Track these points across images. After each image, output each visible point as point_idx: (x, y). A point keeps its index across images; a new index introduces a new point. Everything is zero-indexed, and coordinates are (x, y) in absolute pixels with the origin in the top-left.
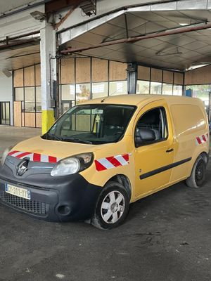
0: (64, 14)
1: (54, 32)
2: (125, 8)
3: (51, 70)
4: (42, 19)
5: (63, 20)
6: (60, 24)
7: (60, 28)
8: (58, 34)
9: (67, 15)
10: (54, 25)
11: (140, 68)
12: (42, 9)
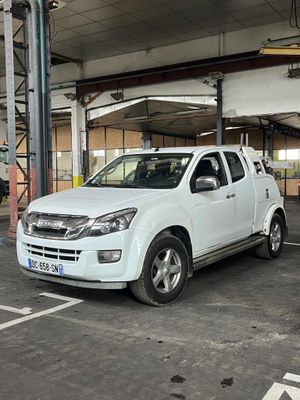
0: (93, 95)
1: (83, 110)
2: (146, 97)
3: (81, 142)
4: (73, 100)
5: (91, 100)
6: (89, 103)
7: (89, 107)
8: (86, 111)
9: (96, 96)
10: (84, 104)
11: (154, 136)
12: (73, 91)
